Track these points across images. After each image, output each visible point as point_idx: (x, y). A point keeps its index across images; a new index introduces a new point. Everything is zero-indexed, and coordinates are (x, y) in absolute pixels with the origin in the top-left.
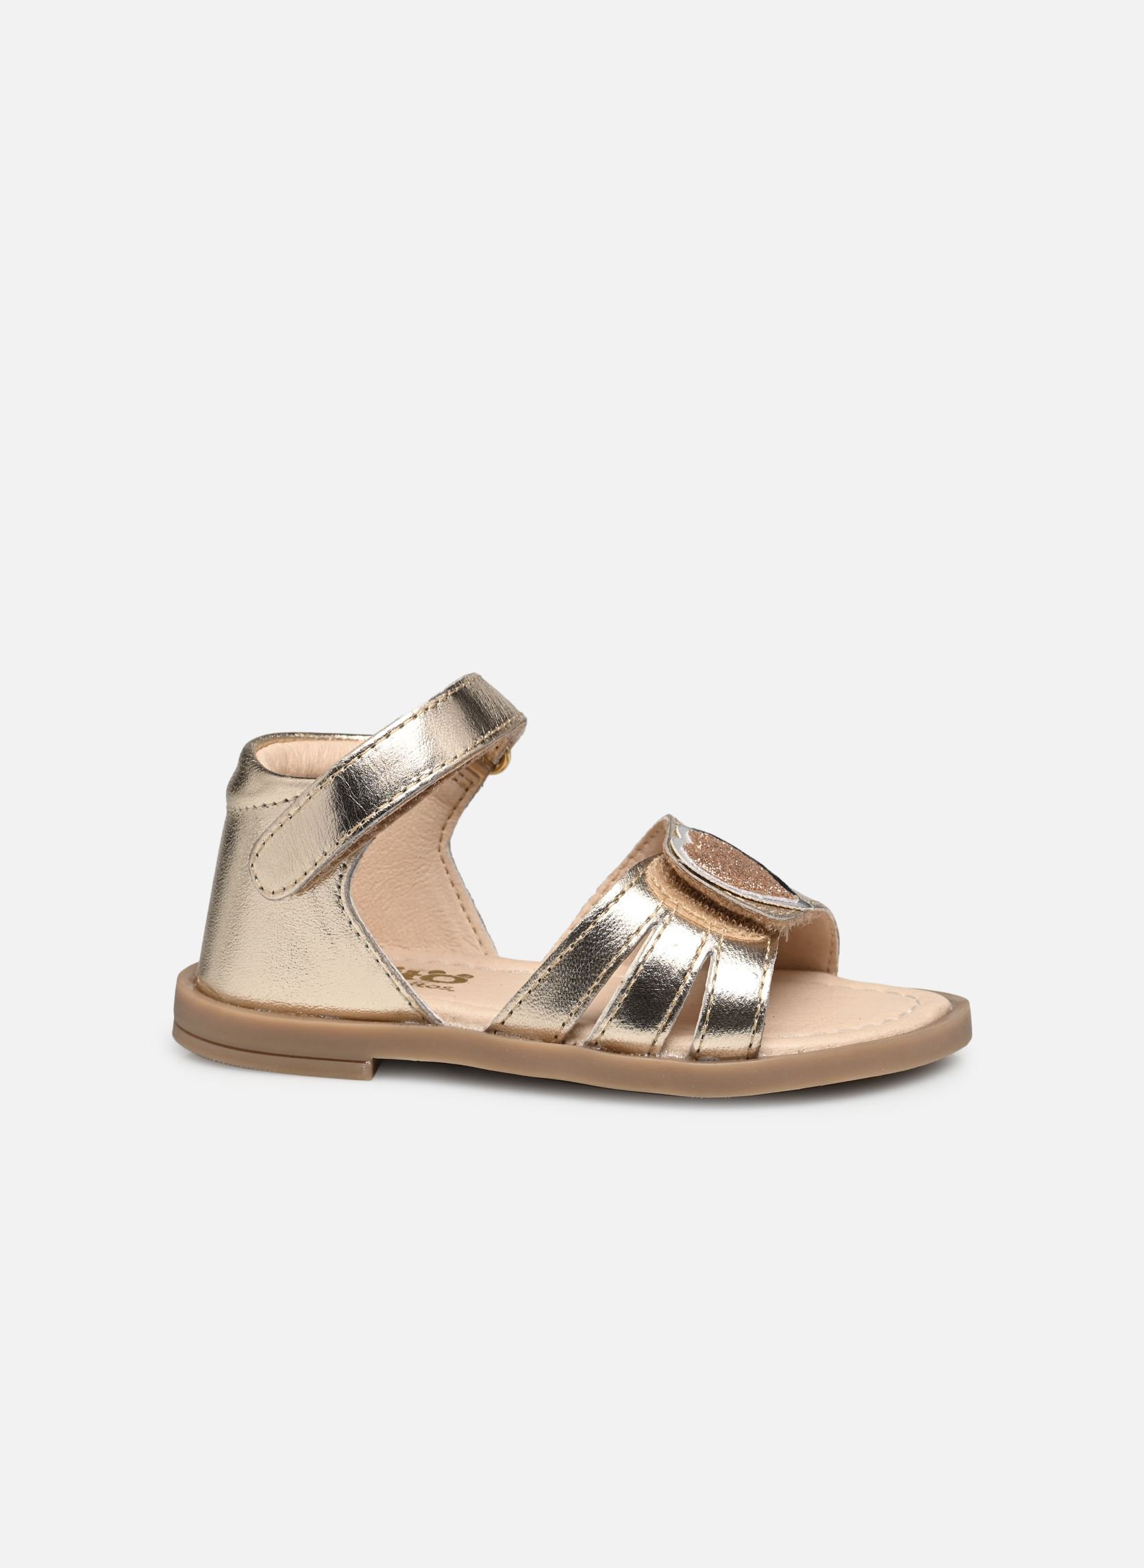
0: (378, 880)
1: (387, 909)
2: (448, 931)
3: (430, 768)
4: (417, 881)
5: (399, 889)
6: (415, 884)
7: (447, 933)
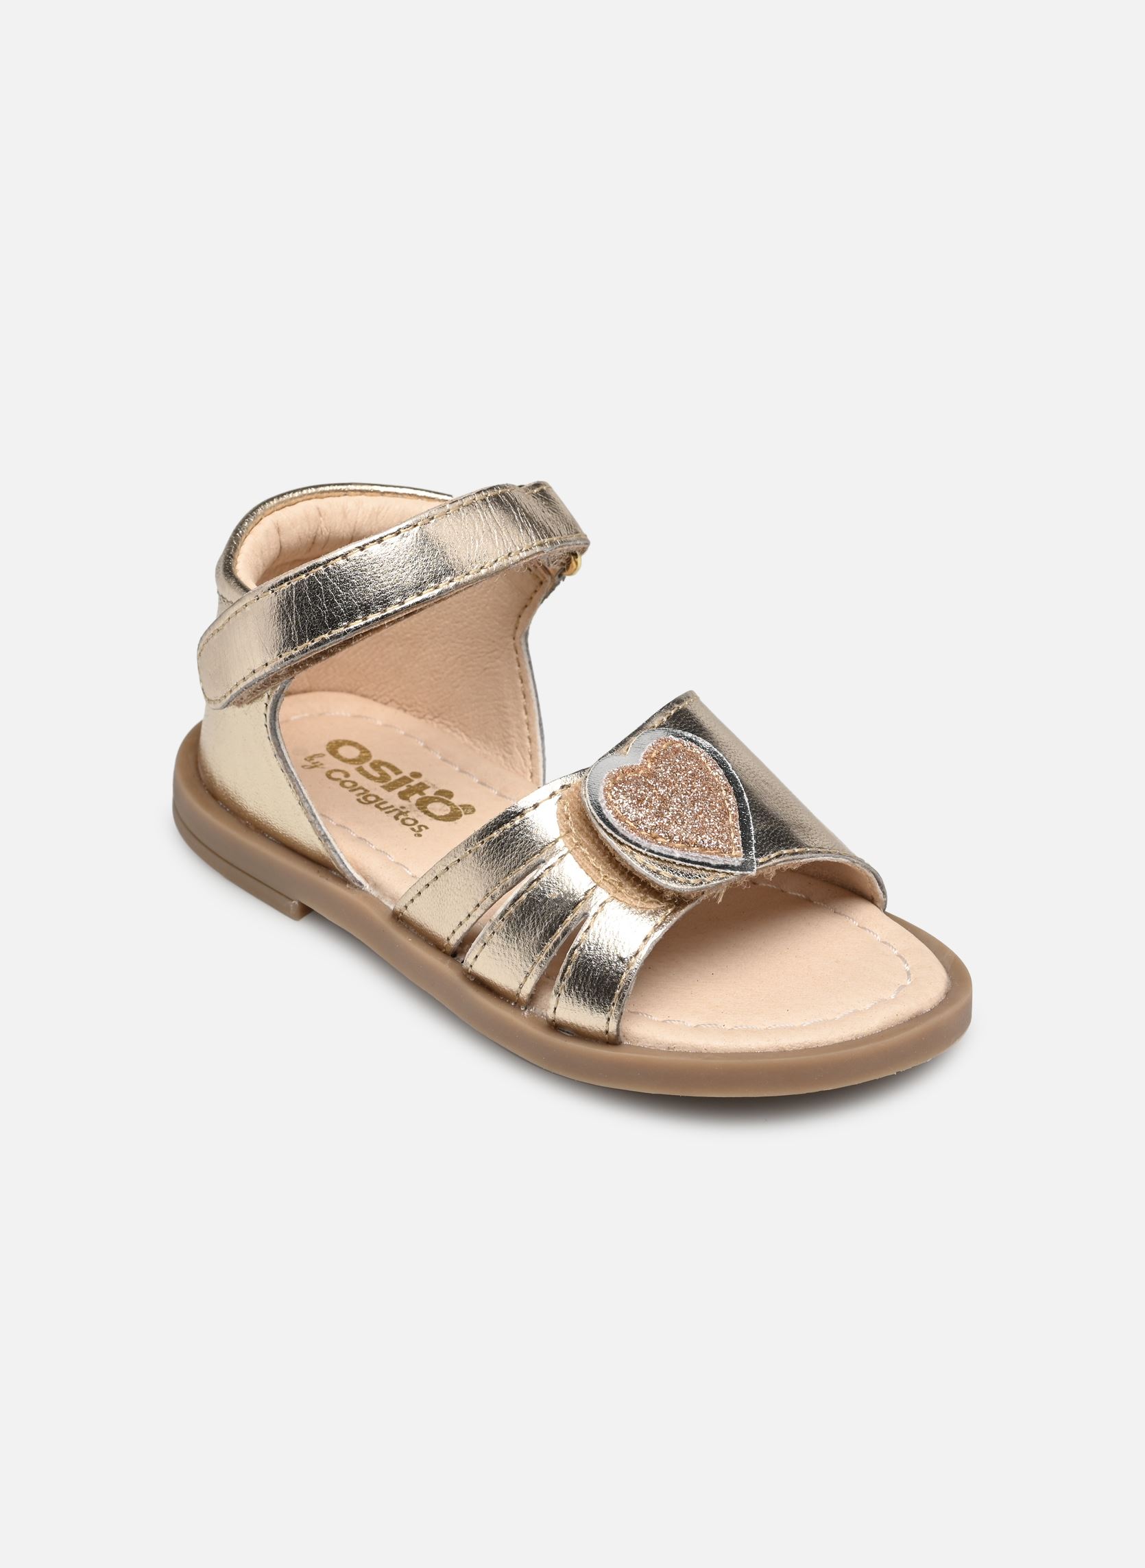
0: (451, 653)
1: (457, 687)
2: (506, 732)
3: (436, 582)
4: (488, 666)
5: (470, 669)
6: (485, 669)
7: (505, 734)
